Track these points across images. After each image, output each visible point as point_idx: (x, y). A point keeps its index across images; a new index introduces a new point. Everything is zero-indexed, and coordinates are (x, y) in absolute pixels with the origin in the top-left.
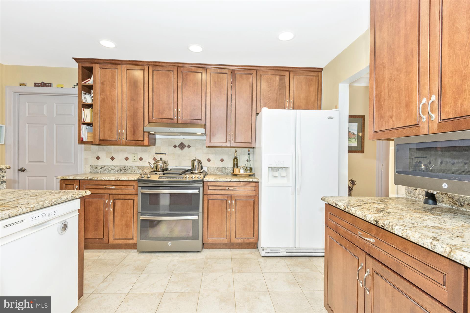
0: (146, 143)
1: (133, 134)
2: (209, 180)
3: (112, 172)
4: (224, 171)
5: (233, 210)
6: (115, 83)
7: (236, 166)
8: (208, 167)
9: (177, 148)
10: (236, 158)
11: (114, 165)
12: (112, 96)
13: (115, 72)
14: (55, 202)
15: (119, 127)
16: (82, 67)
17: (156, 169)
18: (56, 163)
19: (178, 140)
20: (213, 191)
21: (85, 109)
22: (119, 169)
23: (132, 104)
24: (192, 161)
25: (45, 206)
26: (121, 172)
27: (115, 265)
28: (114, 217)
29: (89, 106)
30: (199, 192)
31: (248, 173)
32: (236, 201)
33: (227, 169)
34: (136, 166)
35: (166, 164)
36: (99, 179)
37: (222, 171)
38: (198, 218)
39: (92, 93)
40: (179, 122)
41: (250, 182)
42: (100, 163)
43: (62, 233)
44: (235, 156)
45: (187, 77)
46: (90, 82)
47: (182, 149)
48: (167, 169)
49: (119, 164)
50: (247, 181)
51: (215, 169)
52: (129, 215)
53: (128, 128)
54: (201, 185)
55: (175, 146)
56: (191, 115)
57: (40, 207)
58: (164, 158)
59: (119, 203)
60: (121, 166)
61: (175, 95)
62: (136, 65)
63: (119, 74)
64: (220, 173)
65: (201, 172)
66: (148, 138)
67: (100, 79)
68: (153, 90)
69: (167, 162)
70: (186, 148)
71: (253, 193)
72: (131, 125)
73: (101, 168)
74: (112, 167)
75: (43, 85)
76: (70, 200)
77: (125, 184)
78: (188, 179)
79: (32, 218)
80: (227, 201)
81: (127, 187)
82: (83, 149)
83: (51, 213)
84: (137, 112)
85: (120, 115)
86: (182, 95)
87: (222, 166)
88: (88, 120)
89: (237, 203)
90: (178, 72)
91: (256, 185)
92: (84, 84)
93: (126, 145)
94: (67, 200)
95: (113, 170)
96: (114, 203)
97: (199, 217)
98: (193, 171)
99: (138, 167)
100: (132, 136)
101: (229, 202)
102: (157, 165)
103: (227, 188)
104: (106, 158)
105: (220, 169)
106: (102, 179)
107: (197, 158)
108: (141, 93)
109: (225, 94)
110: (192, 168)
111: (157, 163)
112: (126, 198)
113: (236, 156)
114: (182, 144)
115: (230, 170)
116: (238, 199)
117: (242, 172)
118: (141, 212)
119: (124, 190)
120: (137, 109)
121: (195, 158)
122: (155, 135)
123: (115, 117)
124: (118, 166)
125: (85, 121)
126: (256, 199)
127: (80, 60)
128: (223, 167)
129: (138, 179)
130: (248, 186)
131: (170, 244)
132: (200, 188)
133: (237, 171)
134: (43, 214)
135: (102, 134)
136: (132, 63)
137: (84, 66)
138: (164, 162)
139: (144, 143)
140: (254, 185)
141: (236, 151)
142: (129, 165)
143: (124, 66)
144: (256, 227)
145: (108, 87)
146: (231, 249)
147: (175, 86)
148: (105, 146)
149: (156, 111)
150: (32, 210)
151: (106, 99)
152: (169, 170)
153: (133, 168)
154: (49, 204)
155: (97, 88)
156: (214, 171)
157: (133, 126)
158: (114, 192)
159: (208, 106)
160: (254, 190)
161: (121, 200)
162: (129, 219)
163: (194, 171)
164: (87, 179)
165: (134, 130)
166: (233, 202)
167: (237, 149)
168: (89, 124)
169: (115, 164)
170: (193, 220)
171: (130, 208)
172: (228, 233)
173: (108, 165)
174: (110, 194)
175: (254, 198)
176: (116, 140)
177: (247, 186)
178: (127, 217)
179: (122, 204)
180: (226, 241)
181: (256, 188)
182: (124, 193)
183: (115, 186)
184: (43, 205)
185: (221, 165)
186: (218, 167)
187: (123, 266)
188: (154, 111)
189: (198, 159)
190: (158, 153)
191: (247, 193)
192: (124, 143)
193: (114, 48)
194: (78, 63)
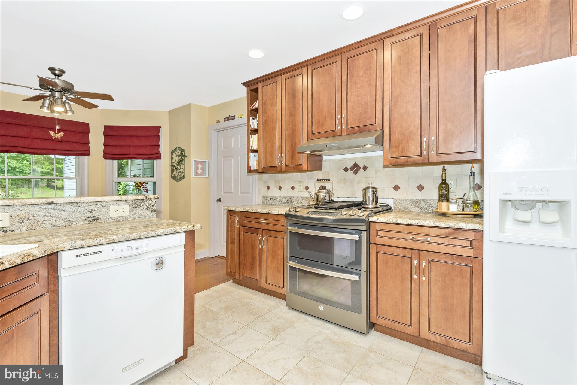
0: (305, 167)
1: (292, 158)
2: (378, 221)
3: (280, 203)
4: (424, 206)
5: (424, 278)
6: (275, 99)
7: (445, 197)
8: (395, 199)
9: (349, 171)
10: (444, 182)
11: (281, 195)
12: (272, 115)
13: (275, 87)
14: (146, 235)
15: (279, 151)
16: (250, 90)
17: (317, 201)
18: (240, 194)
19: (349, 159)
20: (386, 240)
21: (253, 136)
22: (285, 201)
23: (290, 120)
24: (364, 189)
25: (130, 238)
26: (288, 204)
27: (257, 316)
28: (266, 257)
29: (255, 131)
30: (360, 237)
31: (469, 210)
32: (429, 262)
33: (429, 204)
34: (301, 197)
35: (330, 194)
36: (254, 212)
37: (420, 206)
38: (358, 279)
39: (257, 116)
40: (343, 133)
41: (461, 229)
42: (270, 193)
43: (156, 269)
44: (443, 180)
45: (355, 65)
46: (256, 105)
47: (355, 173)
48: (331, 201)
49: (286, 195)
50: (453, 226)
51: (407, 202)
52: (280, 257)
53: (287, 150)
54: (364, 228)
55: (346, 169)
56: (359, 119)
57: (124, 238)
58: (328, 186)
59: (271, 240)
60: (288, 197)
61: (339, 96)
62: (295, 70)
63: (279, 87)
64: (415, 210)
65: (379, 206)
66: (306, 161)
67: (262, 100)
68: (312, 96)
69: (332, 191)
70: (362, 170)
71: (470, 252)
72: (289, 147)
73: (271, 199)
74: (279, 198)
75: (230, 118)
76: (167, 233)
77: (275, 219)
78: (353, 217)
79: (113, 250)
80: (411, 259)
81: (277, 223)
82: (257, 178)
83: (139, 247)
84: (296, 129)
85: (279, 136)
86: (347, 94)
87: (420, 198)
88: (255, 147)
89: (432, 267)
90: (343, 61)
91: (475, 236)
92: (253, 109)
93: (285, 172)
94: (163, 234)
95: (280, 202)
96: (267, 240)
97: (360, 277)
98: (365, 205)
99: (304, 198)
100: (291, 160)
101: (415, 262)
102: (318, 196)
103: (411, 237)
104: (275, 188)
105: (416, 203)
106: (256, 211)
107: (372, 185)
108: (299, 105)
109: (416, 72)
110: (363, 200)
111: (318, 194)
112: (277, 236)
113: (445, 180)
114: (355, 165)
115: (435, 205)
116: (435, 259)
117: (453, 208)
118: (289, 256)
119: (275, 226)
120: (295, 126)
121: (369, 184)
122: (322, 156)
123: (275, 140)
124: (284, 197)
125: (253, 149)
126: (476, 266)
127: (247, 84)
128: (422, 200)
129: (285, 213)
130: (456, 236)
131: (322, 308)
132: (362, 232)
133: (444, 207)
134: (127, 247)
135: (265, 161)
136: (290, 69)
137: (251, 89)
138: (328, 192)
139: (302, 167)
140: (471, 236)
141: (444, 171)
142: (295, 196)
143: (283, 76)
144: (475, 322)
145: (269, 106)
146: (424, 348)
147: (338, 83)
148: (274, 174)
149: (315, 124)
150: (112, 242)
151: (267, 121)
152: (334, 202)
153: (298, 199)
154: (137, 236)
155: (260, 111)
156: (404, 206)
157: (292, 147)
158: (266, 227)
159: (387, 99)
160: (471, 246)
161: (272, 238)
162: (280, 262)
163: (367, 205)
164: (244, 211)
165: (293, 152)
166: (424, 264)
167: (446, 167)
168: (256, 151)
169: (283, 195)
170: (353, 282)
171: (280, 248)
172: (415, 318)
173: (276, 196)
174: (263, 229)
175: (472, 262)
176: (276, 167)
177: (453, 236)
178: (278, 259)
179: (274, 242)
180: (410, 330)
181: (475, 243)
182: (275, 230)
183: (268, 220)
184: (128, 237)
185: (419, 195)
186: (412, 200)
187: (263, 319)
188: (314, 123)
189: (374, 186)
190: (320, 180)
191: (453, 251)
192: (284, 170)
193: (263, 57)
194: (247, 87)
